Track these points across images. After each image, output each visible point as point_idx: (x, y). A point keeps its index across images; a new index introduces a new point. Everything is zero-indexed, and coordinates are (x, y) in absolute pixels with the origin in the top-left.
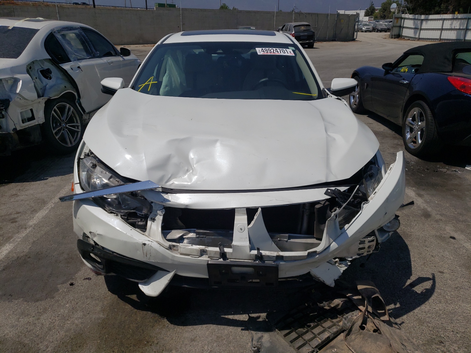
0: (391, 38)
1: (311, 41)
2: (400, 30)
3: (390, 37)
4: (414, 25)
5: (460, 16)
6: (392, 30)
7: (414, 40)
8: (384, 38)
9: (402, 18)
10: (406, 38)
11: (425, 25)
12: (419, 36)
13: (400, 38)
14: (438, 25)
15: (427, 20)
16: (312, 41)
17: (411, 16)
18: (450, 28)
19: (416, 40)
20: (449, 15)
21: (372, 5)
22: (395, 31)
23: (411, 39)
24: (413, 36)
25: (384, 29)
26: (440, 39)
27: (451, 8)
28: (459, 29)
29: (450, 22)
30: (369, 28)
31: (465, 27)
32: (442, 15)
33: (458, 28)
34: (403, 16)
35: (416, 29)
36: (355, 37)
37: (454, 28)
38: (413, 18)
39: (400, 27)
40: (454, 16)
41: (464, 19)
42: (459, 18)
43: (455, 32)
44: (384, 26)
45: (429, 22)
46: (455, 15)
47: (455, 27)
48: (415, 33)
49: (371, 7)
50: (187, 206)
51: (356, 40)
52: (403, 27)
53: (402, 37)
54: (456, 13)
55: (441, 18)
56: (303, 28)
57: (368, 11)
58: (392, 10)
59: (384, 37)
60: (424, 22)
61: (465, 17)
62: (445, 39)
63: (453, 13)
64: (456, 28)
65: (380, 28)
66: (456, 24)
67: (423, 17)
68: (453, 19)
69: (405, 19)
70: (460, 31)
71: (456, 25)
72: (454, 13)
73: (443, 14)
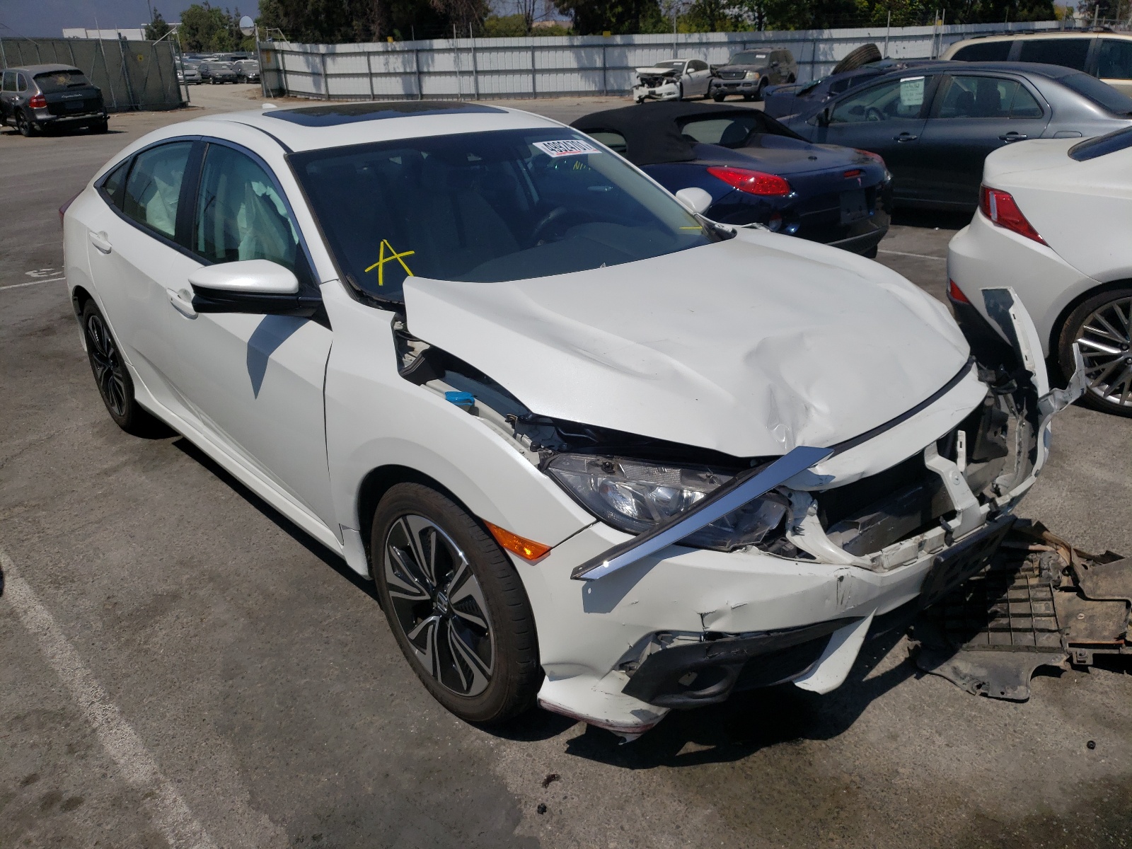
0: (267, 97)
1: (99, 114)
2: (280, 80)
3: (263, 95)
4: (308, 67)
5: (399, 46)
6: (264, 79)
7: (319, 100)
8: (251, 98)
9: (276, 51)
10: (299, 96)
11: (333, 66)
12: (327, 90)
13: (286, 96)
14: (359, 65)
15: (334, 55)
16: (102, 113)
17: (295, 47)
18: (387, 71)
19: (324, 99)
20: (376, 44)
21: (157, 17)
22: (271, 81)
23: (311, 98)
24: (314, 91)
25: (230, 75)
26: (374, 97)
27: (375, 28)
28: (405, 73)
29: (382, 59)
30: (194, 75)
31: (415, 69)
32: (361, 45)
33: (401, 70)
34: (277, 45)
35: (314, 74)
36: (184, 99)
37: (393, 71)
38: (301, 50)
39: (278, 71)
40: (388, 47)
41: (408, 51)
42: (398, 49)
43: (399, 79)
44: (223, 69)
45: (339, 59)
46: (389, 44)
47: (394, 69)
48: (317, 85)
49: (156, 21)
50: (863, 473)
51: (189, 104)
52: (286, 72)
53: (288, 93)
54: (390, 39)
55: (361, 51)
56: (62, 80)
57: (152, 31)
58: (247, 33)
59: (250, 95)
60: (329, 61)
61: (410, 48)
62: (383, 97)
63: (383, 39)
64: (398, 71)
65: (218, 73)
66: (396, 63)
67: (322, 48)
68: (386, 52)
69: (283, 52)
70: (408, 77)
71: (396, 66)
72: (386, 40)
73: (360, 42)
